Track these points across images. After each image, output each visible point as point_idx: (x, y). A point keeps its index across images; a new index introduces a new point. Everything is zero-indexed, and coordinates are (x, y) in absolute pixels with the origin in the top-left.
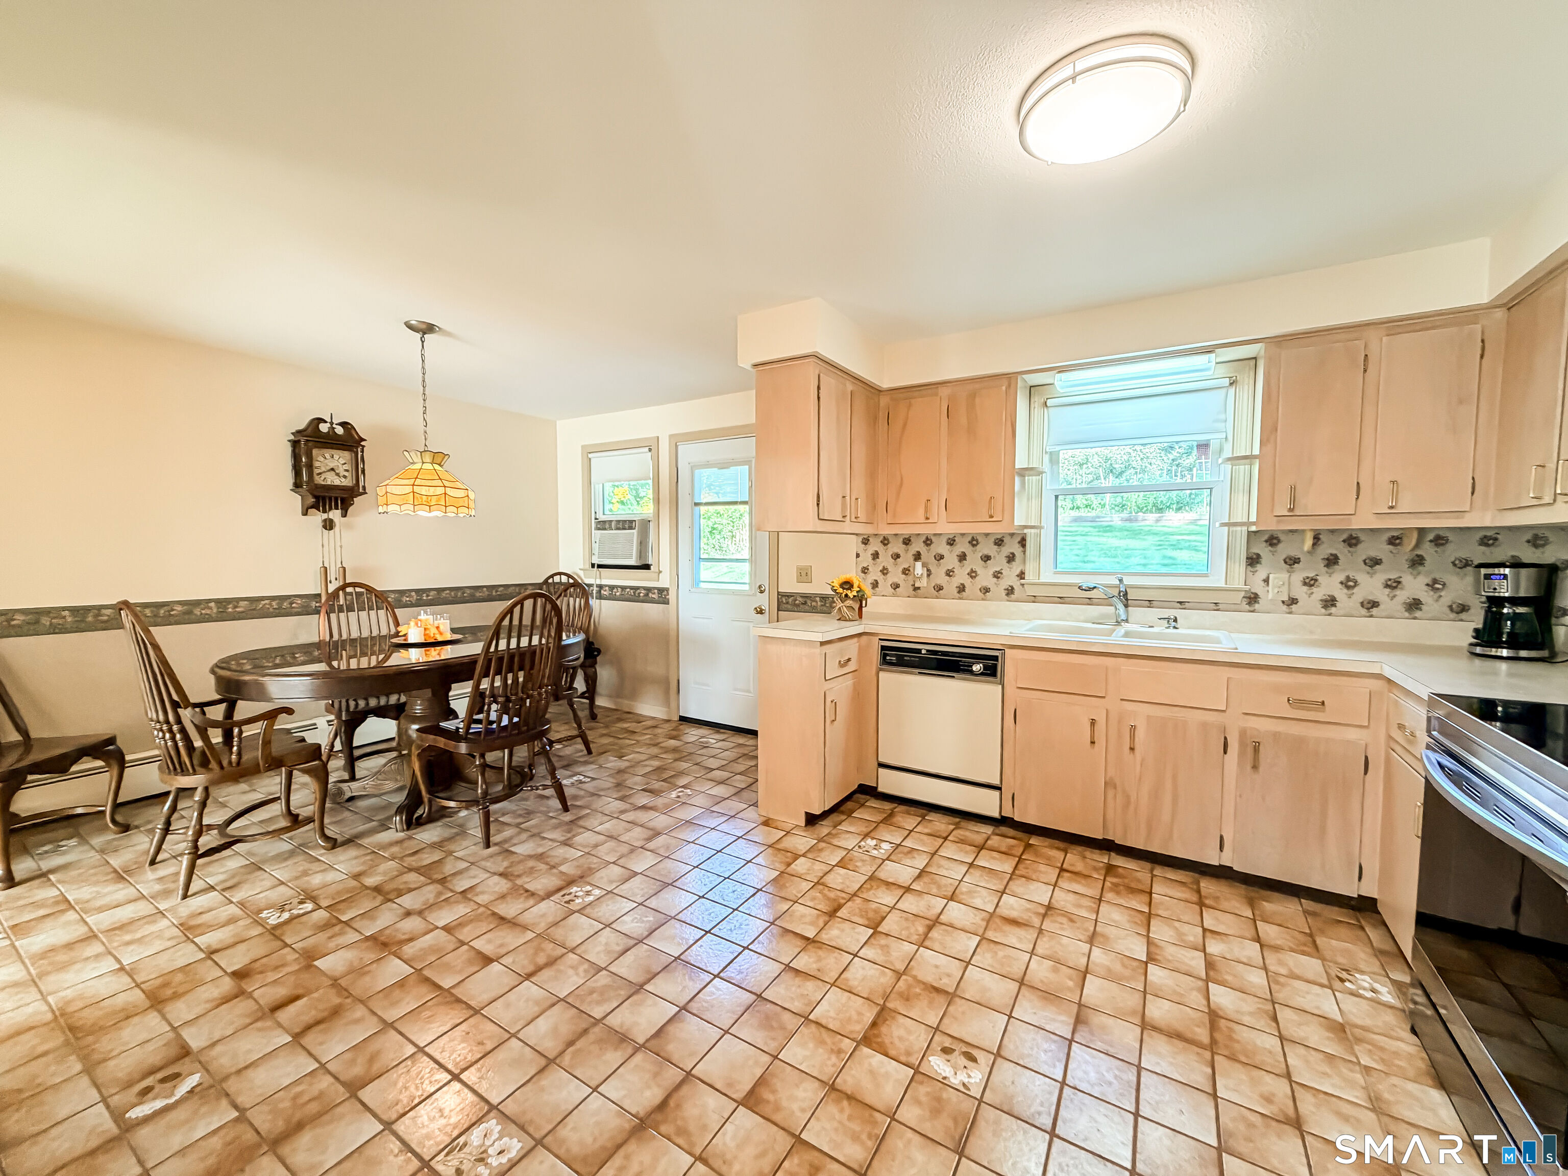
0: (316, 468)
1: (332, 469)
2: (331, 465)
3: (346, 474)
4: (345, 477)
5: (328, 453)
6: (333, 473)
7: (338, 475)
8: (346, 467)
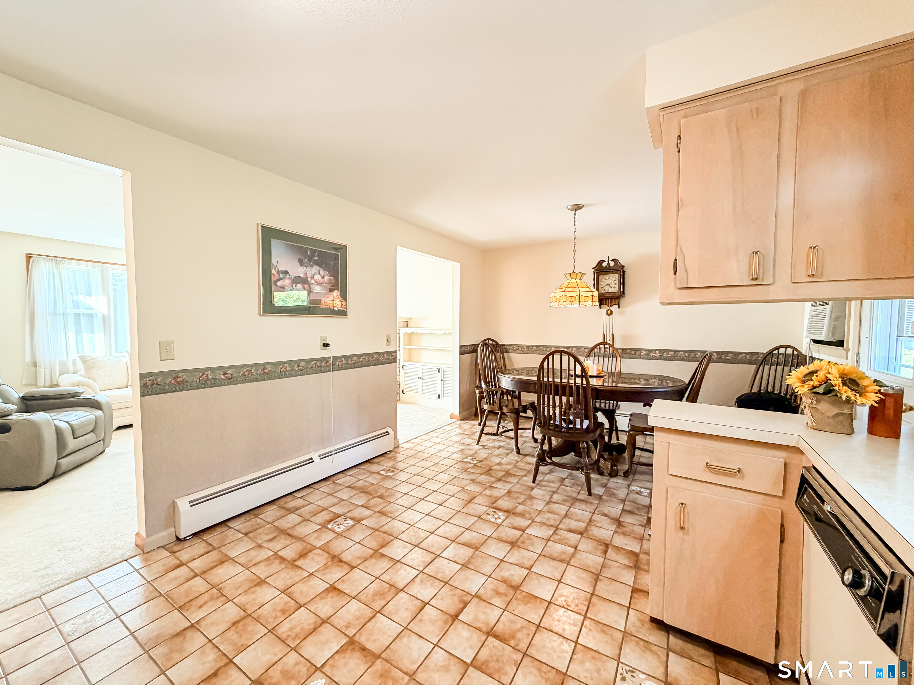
0: (601, 285)
1: (608, 284)
2: (608, 282)
3: (615, 286)
4: (615, 287)
5: (606, 277)
6: (609, 286)
7: (611, 287)
8: (615, 282)
